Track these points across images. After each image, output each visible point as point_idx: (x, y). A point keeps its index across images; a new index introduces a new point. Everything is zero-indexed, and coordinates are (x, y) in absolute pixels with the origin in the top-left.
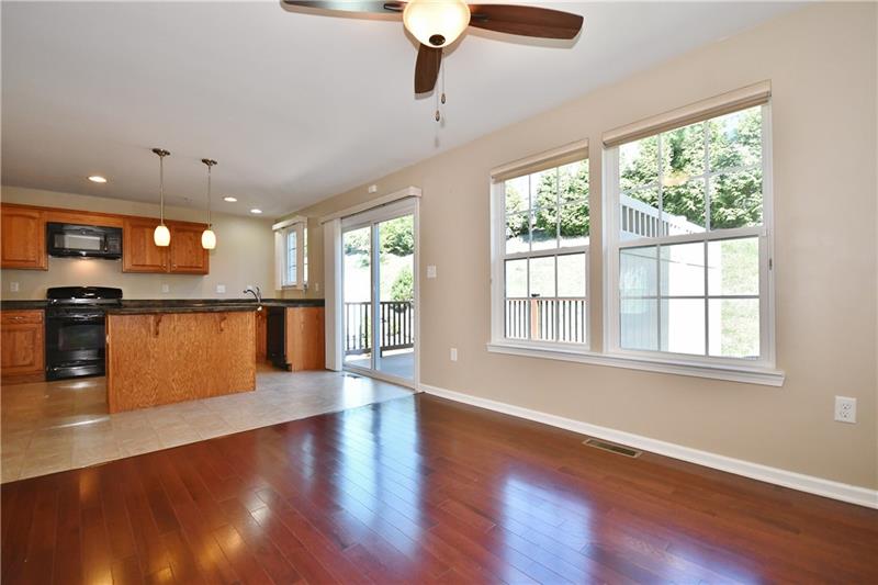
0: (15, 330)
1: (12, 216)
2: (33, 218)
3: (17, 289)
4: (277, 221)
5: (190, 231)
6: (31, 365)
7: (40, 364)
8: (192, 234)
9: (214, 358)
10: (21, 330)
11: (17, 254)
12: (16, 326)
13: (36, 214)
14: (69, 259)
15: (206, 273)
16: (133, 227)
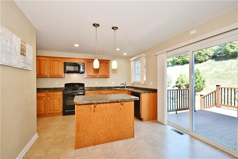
0: (55, 99)
1: (55, 61)
2: (60, 61)
3: (57, 84)
4: (131, 58)
5: (104, 63)
6: (59, 110)
7: (61, 110)
8: (104, 64)
9: (117, 121)
10: (56, 98)
11: (56, 73)
12: (55, 97)
13: (61, 60)
14: (70, 74)
15: (109, 77)
16: (88, 62)
